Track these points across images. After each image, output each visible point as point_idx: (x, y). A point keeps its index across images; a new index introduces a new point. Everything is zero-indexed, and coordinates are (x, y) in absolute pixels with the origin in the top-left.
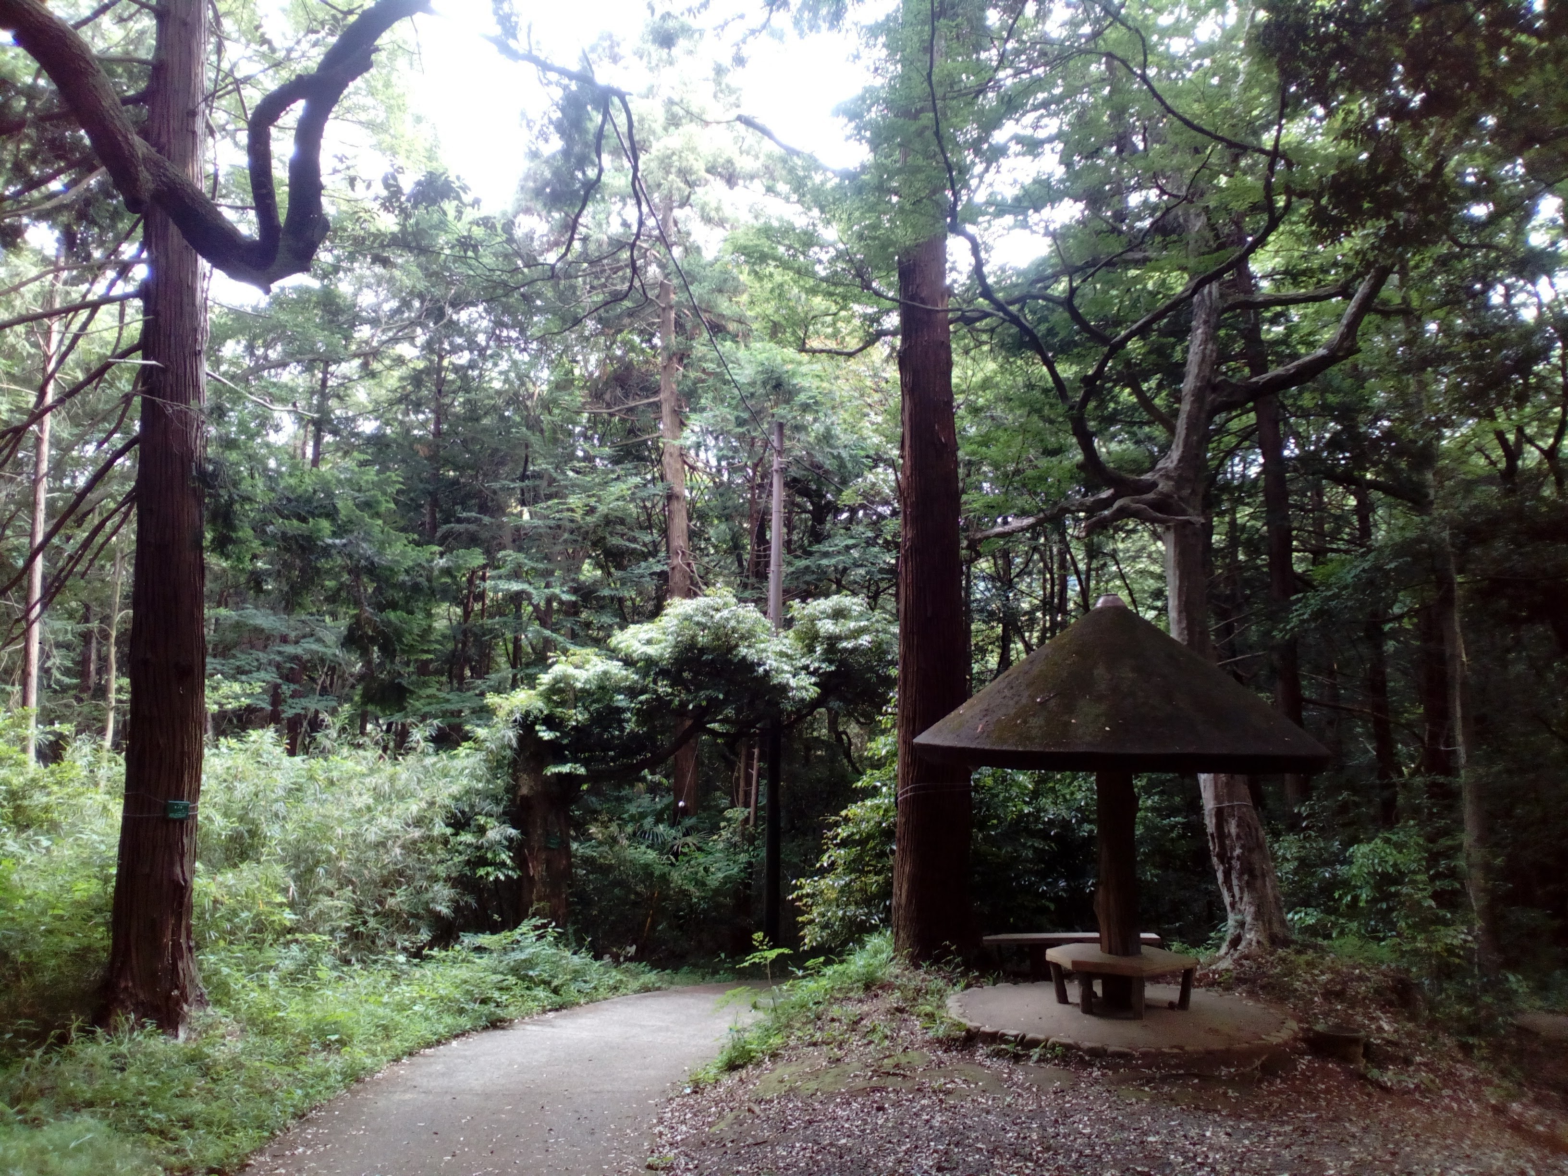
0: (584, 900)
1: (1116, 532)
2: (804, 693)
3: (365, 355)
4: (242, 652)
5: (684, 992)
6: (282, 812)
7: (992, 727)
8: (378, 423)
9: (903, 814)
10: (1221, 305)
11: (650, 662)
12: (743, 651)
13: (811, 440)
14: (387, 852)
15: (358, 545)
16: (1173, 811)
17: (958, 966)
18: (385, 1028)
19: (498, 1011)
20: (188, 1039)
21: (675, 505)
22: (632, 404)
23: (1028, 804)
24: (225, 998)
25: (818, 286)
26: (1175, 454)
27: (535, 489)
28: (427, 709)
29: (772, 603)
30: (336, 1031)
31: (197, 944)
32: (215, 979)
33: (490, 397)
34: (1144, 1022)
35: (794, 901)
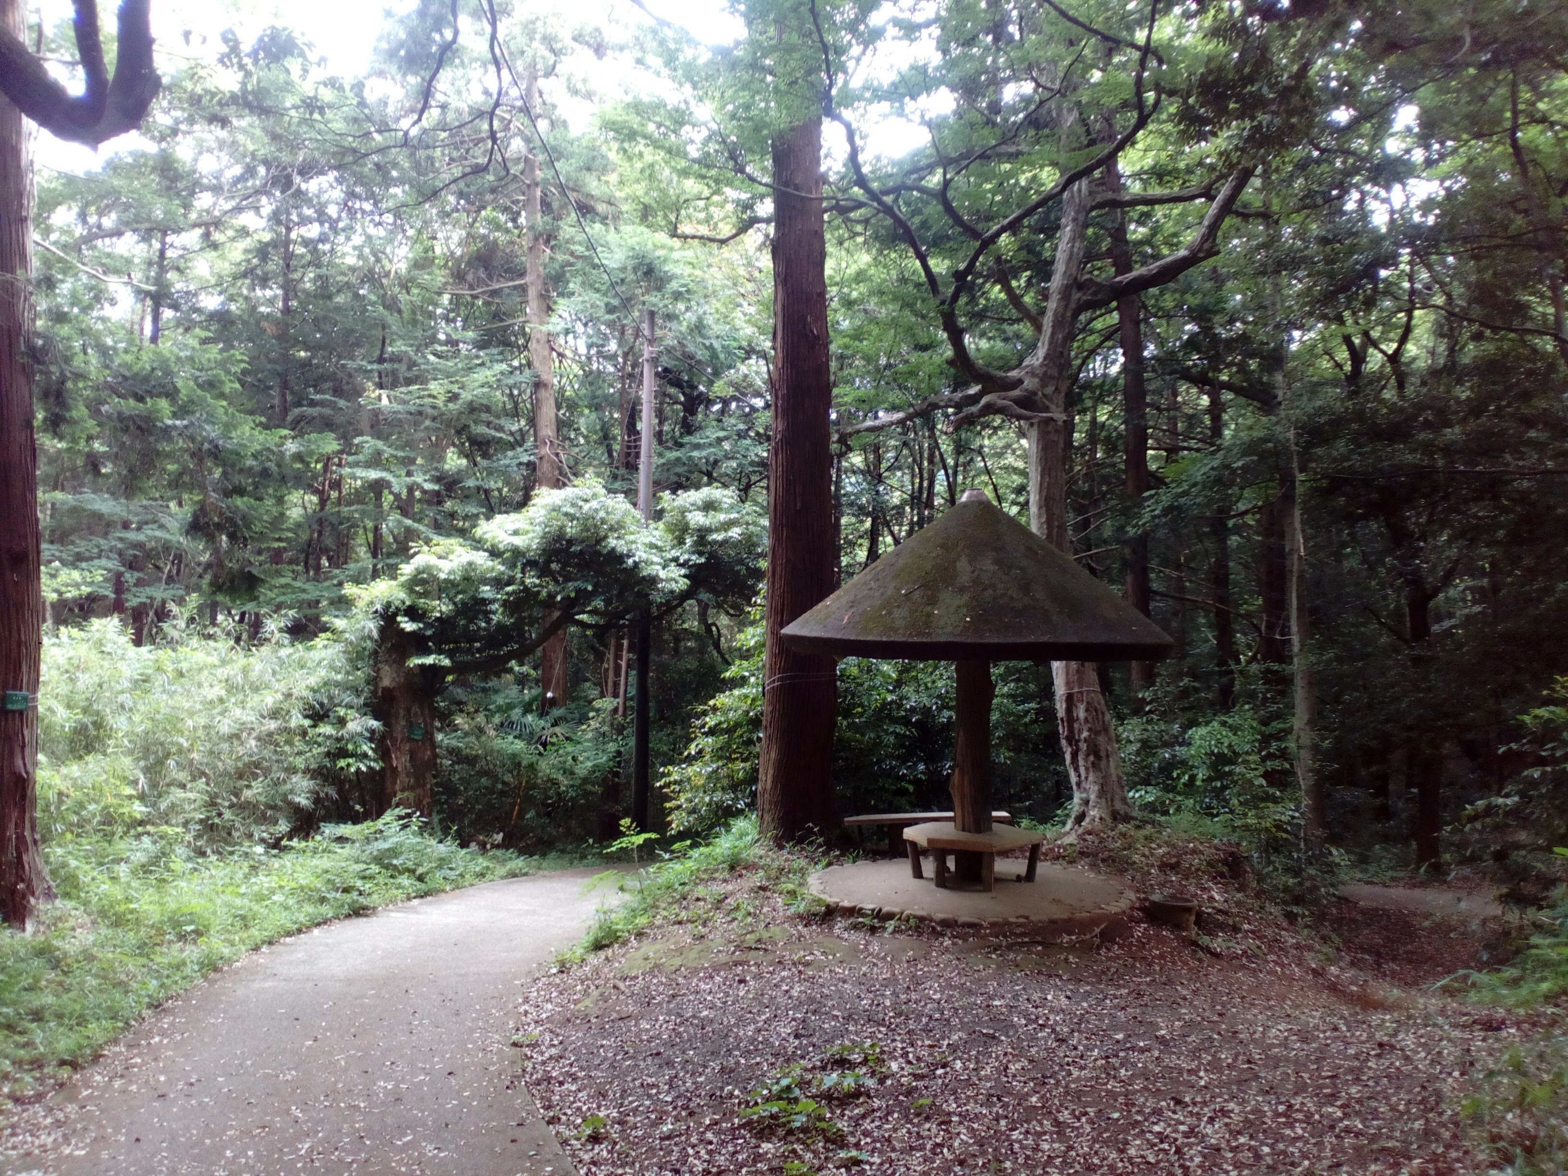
0: (450, 790)
1: (983, 428)
2: (674, 585)
3: (207, 225)
4: (82, 538)
5: (550, 877)
6: (129, 703)
7: (857, 618)
8: (222, 298)
9: (771, 703)
10: (1090, 203)
11: (516, 552)
12: (612, 542)
13: (683, 329)
14: (242, 744)
15: (200, 426)
16: (1027, 698)
17: (820, 846)
18: (243, 918)
19: (361, 899)
20: (35, 933)
21: (543, 393)
22: (496, 286)
23: (891, 692)
24: (74, 891)
25: (690, 167)
26: (1041, 351)
27: (394, 373)
28: (281, 599)
29: (641, 495)
30: (192, 922)
31: (43, 836)
32: (62, 872)
33: (343, 274)
34: (993, 894)
35: (661, 787)
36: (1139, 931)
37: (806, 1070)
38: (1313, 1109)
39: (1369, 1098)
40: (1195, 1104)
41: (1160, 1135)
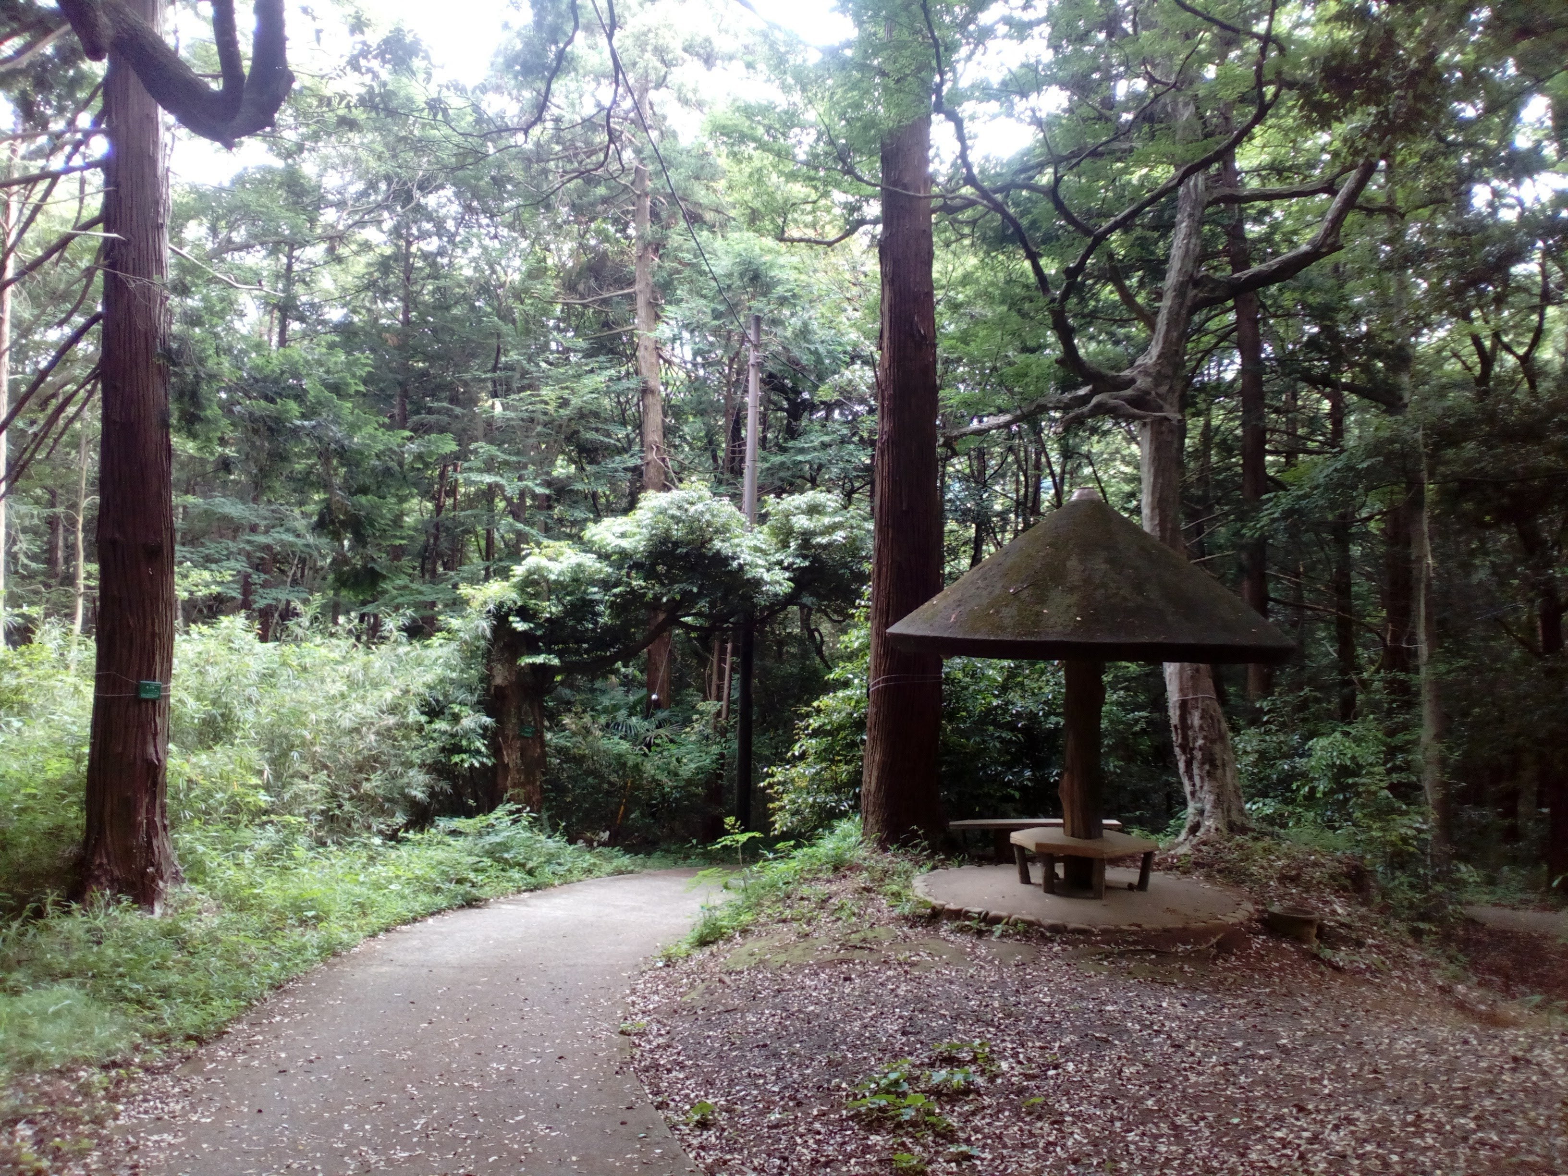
0: (560, 789)
1: (1092, 433)
2: (778, 588)
3: (331, 238)
4: (212, 540)
5: (655, 875)
6: (255, 696)
7: (964, 617)
8: (345, 310)
9: (875, 705)
10: (1206, 199)
11: (624, 555)
12: (717, 544)
13: (789, 333)
14: (362, 738)
15: (327, 427)
16: (1137, 706)
17: (924, 849)
18: (362, 905)
19: (474, 891)
20: (164, 915)
21: (650, 400)
22: (606, 295)
23: (996, 696)
24: (201, 876)
25: (798, 170)
26: (1155, 351)
27: (507, 380)
28: (400, 599)
29: (746, 499)
30: (312, 908)
31: (172, 823)
32: (190, 858)
33: (460, 286)
34: (1104, 902)
35: (765, 788)
36: (1257, 943)
37: (914, 1066)
38: (1444, 1120)
39: (1505, 1111)
40: (1318, 1111)
41: (1282, 1141)
